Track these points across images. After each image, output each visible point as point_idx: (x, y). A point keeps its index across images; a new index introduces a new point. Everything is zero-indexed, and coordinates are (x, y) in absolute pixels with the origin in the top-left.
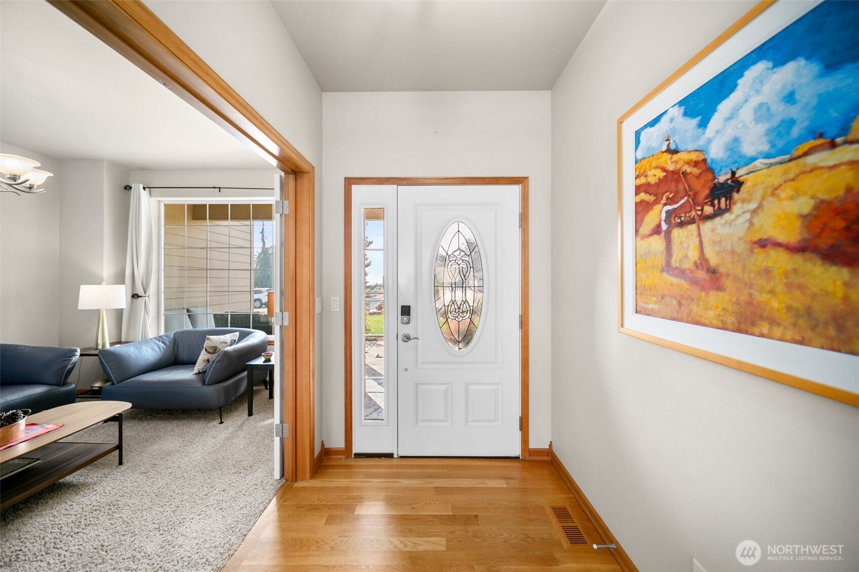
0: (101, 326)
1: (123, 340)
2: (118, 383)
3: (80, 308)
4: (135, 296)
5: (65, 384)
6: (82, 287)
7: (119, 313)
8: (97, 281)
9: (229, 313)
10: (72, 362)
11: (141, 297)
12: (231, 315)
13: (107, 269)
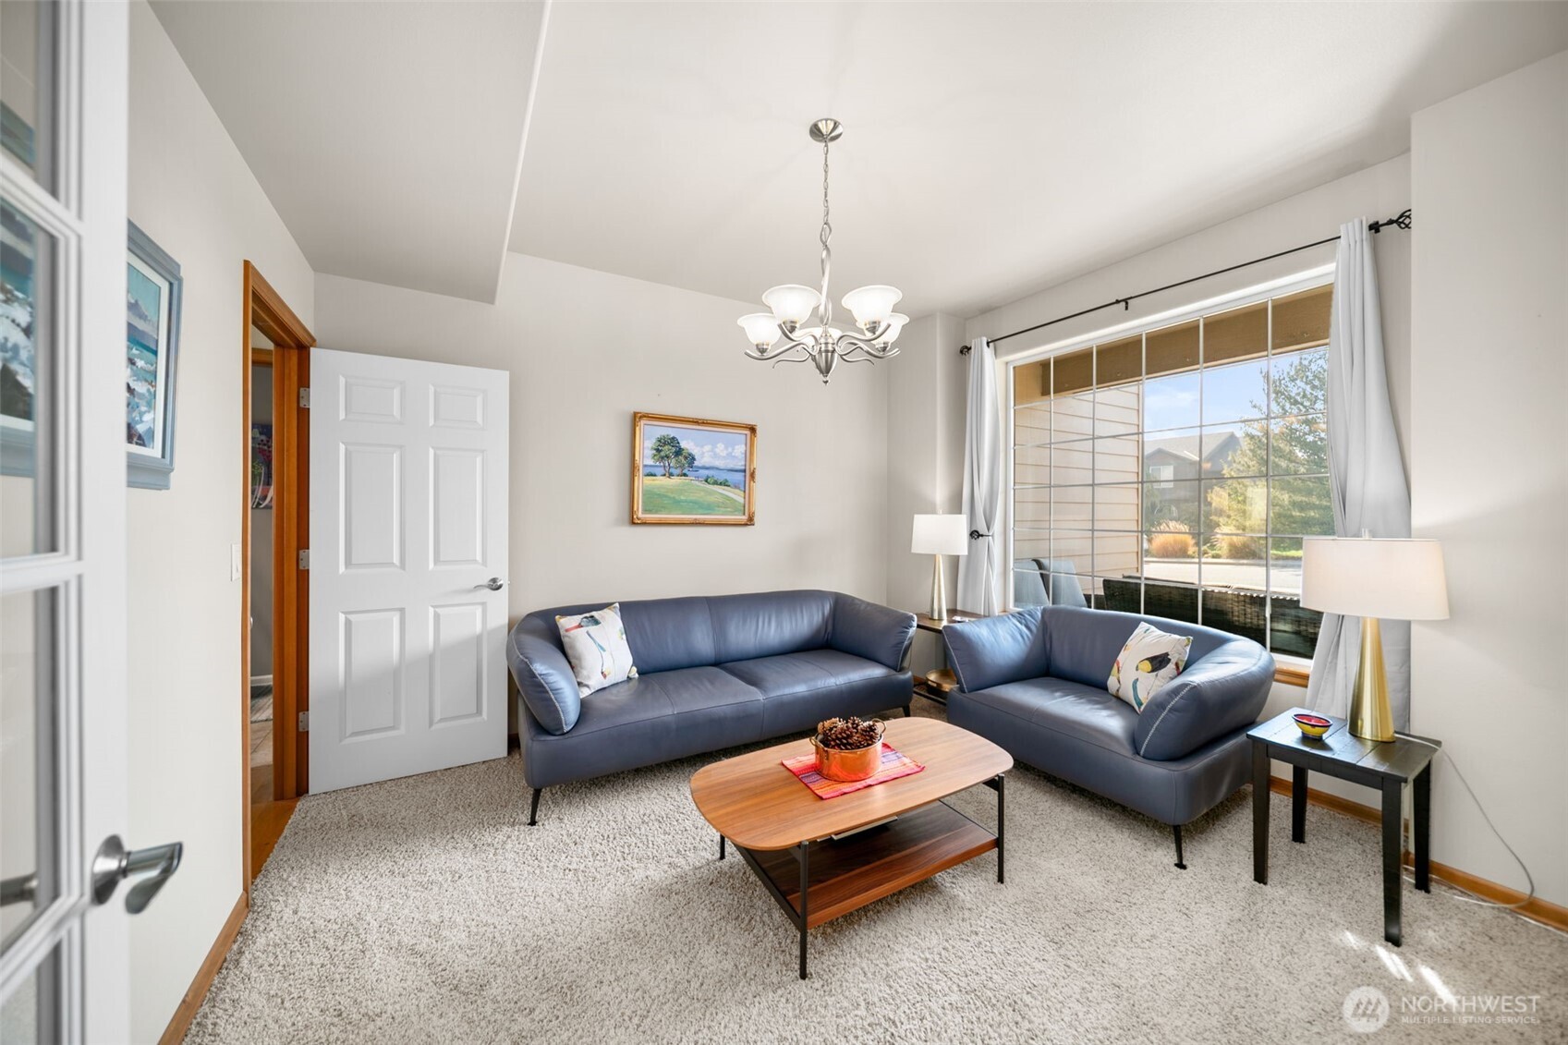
0: (937, 577)
1: (959, 608)
2: (971, 691)
3: (915, 550)
4: (975, 534)
5: (901, 670)
6: (916, 516)
7: (954, 562)
8: (931, 510)
9: (1143, 583)
10: (909, 636)
11: (982, 536)
12: (1146, 585)
13: (939, 491)
